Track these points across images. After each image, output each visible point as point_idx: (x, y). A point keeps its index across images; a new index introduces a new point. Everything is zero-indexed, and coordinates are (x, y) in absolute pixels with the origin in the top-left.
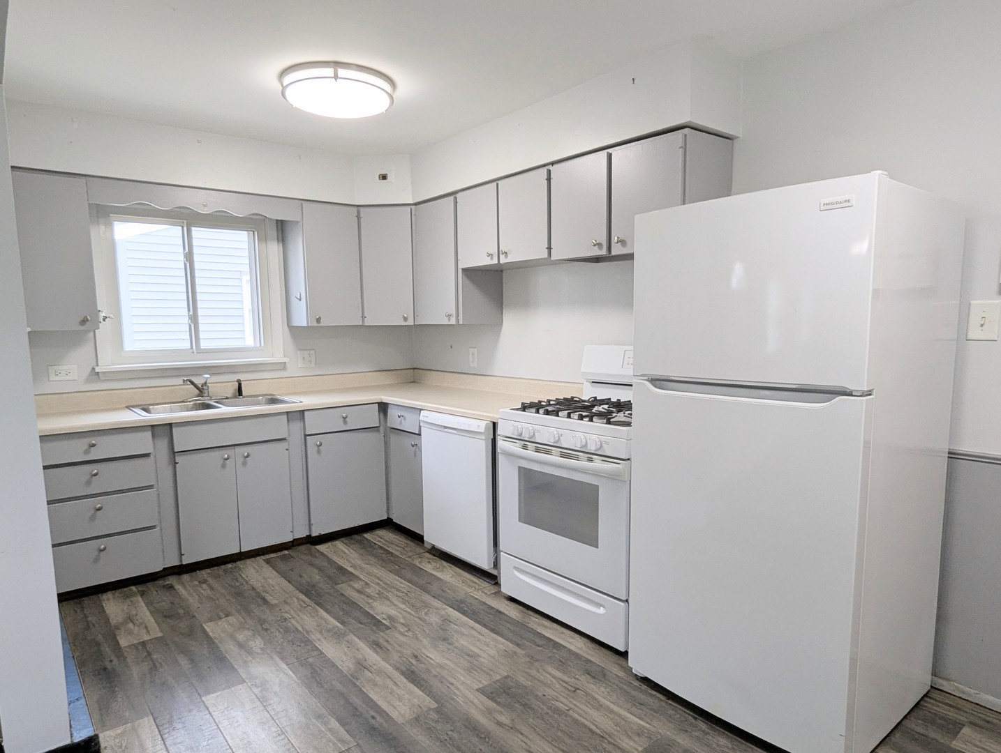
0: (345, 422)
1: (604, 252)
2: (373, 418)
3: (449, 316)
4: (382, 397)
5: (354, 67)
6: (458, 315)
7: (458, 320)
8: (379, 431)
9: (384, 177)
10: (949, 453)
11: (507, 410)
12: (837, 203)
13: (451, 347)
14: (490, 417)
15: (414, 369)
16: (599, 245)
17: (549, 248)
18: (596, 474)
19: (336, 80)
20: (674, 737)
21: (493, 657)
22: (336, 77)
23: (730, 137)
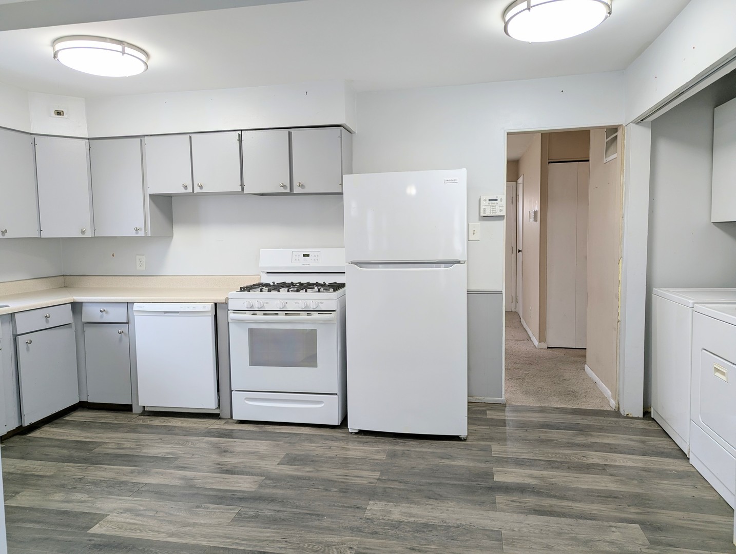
0: (47, 322)
1: (288, 191)
2: (66, 316)
3: (137, 230)
4: (75, 298)
5: (108, 40)
6: (145, 230)
7: (146, 233)
8: (71, 327)
9: (59, 113)
10: (468, 291)
11: (234, 292)
12: (451, 180)
13: (113, 255)
14: (213, 300)
15: (64, 275)
16: (284, 187)
17: (242, 185)
18: (314, 322)
19: (123, 54)
20: (394, 448)
21: (267, 449)
22: (123, 53)
23: (351, 131)
